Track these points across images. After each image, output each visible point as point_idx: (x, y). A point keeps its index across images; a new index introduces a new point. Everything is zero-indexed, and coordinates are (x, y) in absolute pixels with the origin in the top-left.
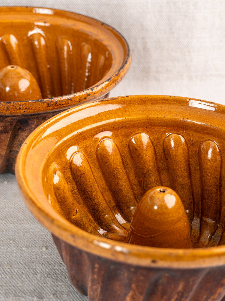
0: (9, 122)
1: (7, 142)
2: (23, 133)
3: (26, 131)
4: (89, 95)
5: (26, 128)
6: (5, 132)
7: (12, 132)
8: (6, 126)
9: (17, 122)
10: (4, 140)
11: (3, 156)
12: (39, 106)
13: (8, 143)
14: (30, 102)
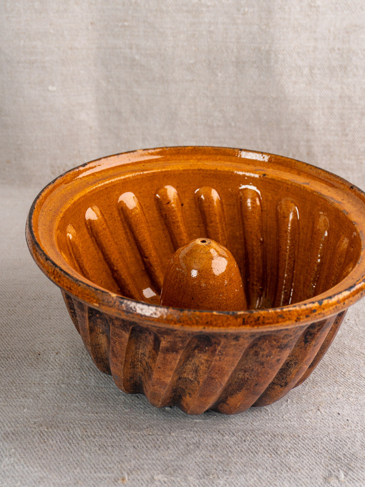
0: (180, 337)
1: (175, 365)
2: (201, 355)
3: (205, 352)
4: (314, 311)
5: (207, 348)
6: (173, 351)
7: (184, 351)
8: (175, 343)
9: (192, 339)
10: (171, 363)
11: (166, 385)
12: (229, 322)
13: (175, 367)
14: (215, 313)
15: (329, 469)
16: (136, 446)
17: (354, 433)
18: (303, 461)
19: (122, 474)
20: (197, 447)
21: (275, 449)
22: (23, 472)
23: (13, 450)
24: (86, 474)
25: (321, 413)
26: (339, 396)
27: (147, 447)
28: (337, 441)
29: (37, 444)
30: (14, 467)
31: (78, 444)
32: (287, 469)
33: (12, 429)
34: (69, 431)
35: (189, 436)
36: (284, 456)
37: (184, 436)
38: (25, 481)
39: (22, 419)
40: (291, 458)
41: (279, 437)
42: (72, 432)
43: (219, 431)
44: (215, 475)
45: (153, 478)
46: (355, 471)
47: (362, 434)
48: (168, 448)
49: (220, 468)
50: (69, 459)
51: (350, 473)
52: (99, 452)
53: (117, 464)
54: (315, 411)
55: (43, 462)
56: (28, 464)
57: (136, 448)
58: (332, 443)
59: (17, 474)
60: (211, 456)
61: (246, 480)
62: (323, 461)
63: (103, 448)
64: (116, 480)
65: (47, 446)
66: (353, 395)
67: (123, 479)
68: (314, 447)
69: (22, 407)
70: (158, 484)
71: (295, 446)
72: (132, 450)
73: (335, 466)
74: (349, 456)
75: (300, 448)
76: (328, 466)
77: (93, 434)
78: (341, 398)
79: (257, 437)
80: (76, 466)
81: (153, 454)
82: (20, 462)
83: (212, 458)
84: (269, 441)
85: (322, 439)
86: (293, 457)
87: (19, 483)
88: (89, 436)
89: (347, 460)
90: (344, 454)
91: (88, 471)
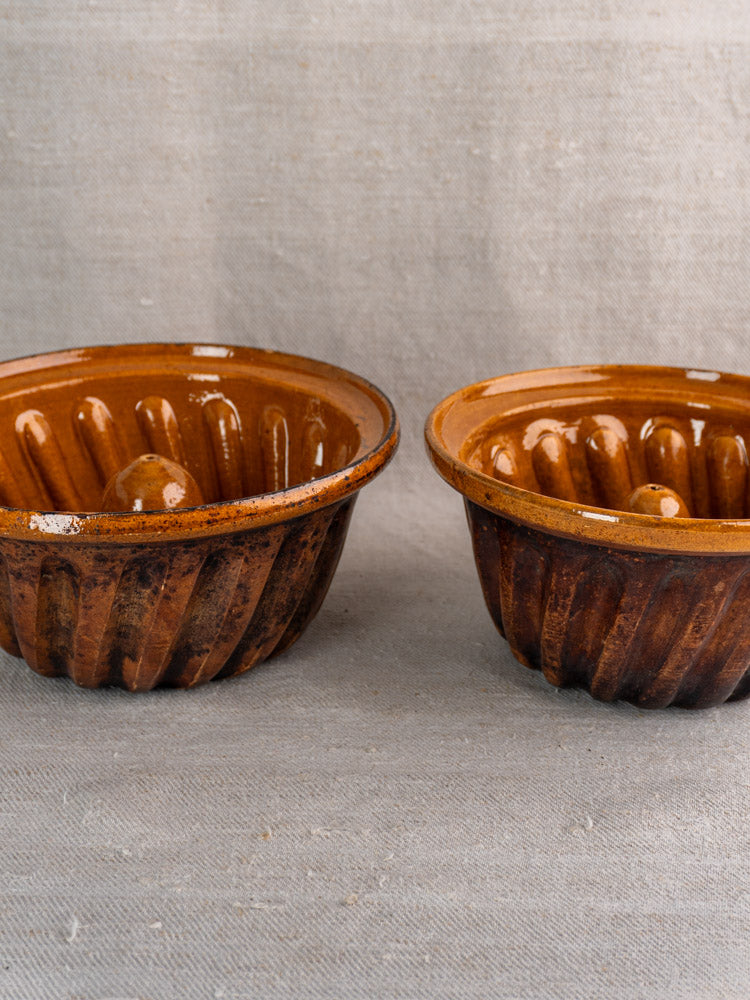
15: (572, 816)
16: (284, 795)
17: (610, 774)
18: (533, 809)
19: (263, 828)
20: (377, 794)
21: (492, 794)
22: (114, 827)
23: (99, 801)
24: (210, 831)
25: (562, 750)
27: (300, 796)
29: (135, 794)
30: (101, 821)
31: (197, 794)
32: (509, 817)
33: (97, 779)
34: (182, 779)
35: (364, 781)
36: (506, 803)
37: (357, 781)
38: (118, 839)
39: (110, 766)
40: (516, 804)
41: (499, 780)
42: (187, 780)
44: (402, 828)
45: (310, 832)
46: (609, 818)
48: (332, 796)
49: (410, 818)
50: (183, 813)
51: (603, 821)
52: (228, 803)
53: (256, 817)
54: (554, 747)
55: (145, 814)
56: (123, 817)
57: (284, 798)
59: (107, 830)
60: (396, 805)
61: (448, 833)
62: (562, 807)
63: (234, 798)
64: (254, 837)
65: (150, 796)
67: (265, 835)
68: (551, 791)
69: (110, 752)
70: (317, 839)
71: (522, 790)
72: (278, 800)
73: (580, 813)
74: (601, 801)
75: (529, 792)
76: (570, 814)
77: (219, 782)
79: (465, 781)
80: (194, 820)
81: (310, 804)
82: (110, 815)
83: (398, 806)
84: (484, 785)
85: (562, 781)
86: (519, 803)
87: (109, 842)
88: (213, 785)
89: (599, 805)
90: (595, 799)
91: (213, 827)
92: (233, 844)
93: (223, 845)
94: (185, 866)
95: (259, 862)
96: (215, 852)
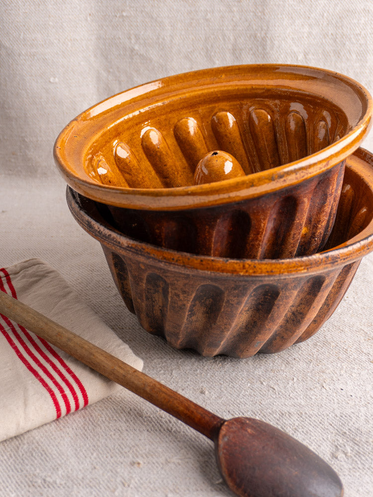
15: (336, 444)
16: (150, 430)
17: (358, 408)
18: (310, 438)
19: (137, 457)
21: (283, 427)
24: (102, 459)
25: (326, 389)
26: (342, 372)
27: (160, 430)
28: (342, 416)
29: (53, 432)
30: (32, 454)
31: (94, 430)
40: (299, 435)
41: (287, 415)
43: (229, 412)
45: (167, 460)
46: (361, 445)
47: (365, 408)
50: (85, 445)
51: (356, 447)
52: (114, 437)
53: (133, 448)
54: (320, 388)
57: (150, 432)
58: (337, 418)
59: (36, 462)
62: (329, 437)
63: (118, 433)
64: (132, 464)
65: (64, 433)
66: (356, 371)
67: (139, 463)
68: (320, 423)
70: (172, 466)
71: (302, 423)
72: (146, 433)
73: (341, 441)
74: (354, 431)
75: (307, 425)
76: (334, 442)
78: (344, 375)
79: (266, 417)
80: (92, 451)
81: (167, 437)
82: (38, 449)
84: (278, 420)
85: (328, 415)
86: (301, 434)
88: (104, 422)
89: (353, 435)
90: (349, 429)
91: (105, 456)
92: (118, 470)
93: (112, 472)
94: (87, 490)
95: (136, 485)
96: (106, 477)
